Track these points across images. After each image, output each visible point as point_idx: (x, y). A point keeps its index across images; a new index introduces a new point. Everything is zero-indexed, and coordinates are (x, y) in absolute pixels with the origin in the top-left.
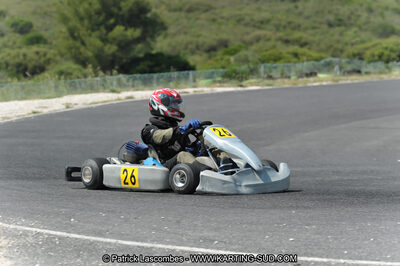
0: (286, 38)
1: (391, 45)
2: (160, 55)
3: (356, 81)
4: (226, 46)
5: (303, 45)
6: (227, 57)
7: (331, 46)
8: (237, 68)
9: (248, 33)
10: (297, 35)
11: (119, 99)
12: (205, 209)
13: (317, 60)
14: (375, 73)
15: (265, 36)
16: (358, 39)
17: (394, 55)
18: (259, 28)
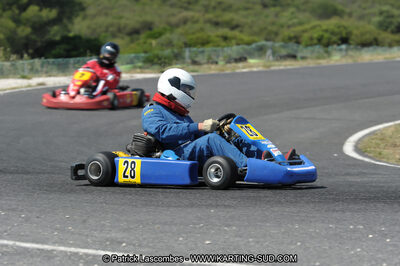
0: (215, 19)
1: (331, 27)
2: (77, 38)
3: (289, 67)
4: (150, 29)
5: (234, 28)
6: (149, 41)
7: (265, 28)
8: (160, 53)
9: (173, 15)
10: (227, 16)
11: (29, 86)
12: (116, 207)
13: (249, 44)
14: (312, 58)
15: (193, 17)
16: (295, 21)
17: (335, 38)
18: (186, 9)
